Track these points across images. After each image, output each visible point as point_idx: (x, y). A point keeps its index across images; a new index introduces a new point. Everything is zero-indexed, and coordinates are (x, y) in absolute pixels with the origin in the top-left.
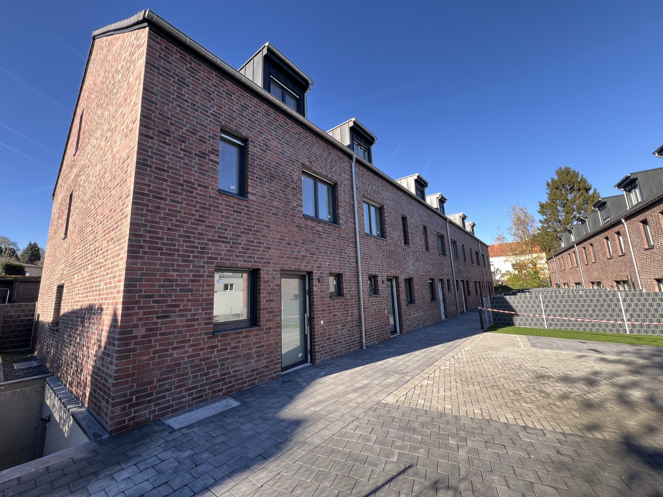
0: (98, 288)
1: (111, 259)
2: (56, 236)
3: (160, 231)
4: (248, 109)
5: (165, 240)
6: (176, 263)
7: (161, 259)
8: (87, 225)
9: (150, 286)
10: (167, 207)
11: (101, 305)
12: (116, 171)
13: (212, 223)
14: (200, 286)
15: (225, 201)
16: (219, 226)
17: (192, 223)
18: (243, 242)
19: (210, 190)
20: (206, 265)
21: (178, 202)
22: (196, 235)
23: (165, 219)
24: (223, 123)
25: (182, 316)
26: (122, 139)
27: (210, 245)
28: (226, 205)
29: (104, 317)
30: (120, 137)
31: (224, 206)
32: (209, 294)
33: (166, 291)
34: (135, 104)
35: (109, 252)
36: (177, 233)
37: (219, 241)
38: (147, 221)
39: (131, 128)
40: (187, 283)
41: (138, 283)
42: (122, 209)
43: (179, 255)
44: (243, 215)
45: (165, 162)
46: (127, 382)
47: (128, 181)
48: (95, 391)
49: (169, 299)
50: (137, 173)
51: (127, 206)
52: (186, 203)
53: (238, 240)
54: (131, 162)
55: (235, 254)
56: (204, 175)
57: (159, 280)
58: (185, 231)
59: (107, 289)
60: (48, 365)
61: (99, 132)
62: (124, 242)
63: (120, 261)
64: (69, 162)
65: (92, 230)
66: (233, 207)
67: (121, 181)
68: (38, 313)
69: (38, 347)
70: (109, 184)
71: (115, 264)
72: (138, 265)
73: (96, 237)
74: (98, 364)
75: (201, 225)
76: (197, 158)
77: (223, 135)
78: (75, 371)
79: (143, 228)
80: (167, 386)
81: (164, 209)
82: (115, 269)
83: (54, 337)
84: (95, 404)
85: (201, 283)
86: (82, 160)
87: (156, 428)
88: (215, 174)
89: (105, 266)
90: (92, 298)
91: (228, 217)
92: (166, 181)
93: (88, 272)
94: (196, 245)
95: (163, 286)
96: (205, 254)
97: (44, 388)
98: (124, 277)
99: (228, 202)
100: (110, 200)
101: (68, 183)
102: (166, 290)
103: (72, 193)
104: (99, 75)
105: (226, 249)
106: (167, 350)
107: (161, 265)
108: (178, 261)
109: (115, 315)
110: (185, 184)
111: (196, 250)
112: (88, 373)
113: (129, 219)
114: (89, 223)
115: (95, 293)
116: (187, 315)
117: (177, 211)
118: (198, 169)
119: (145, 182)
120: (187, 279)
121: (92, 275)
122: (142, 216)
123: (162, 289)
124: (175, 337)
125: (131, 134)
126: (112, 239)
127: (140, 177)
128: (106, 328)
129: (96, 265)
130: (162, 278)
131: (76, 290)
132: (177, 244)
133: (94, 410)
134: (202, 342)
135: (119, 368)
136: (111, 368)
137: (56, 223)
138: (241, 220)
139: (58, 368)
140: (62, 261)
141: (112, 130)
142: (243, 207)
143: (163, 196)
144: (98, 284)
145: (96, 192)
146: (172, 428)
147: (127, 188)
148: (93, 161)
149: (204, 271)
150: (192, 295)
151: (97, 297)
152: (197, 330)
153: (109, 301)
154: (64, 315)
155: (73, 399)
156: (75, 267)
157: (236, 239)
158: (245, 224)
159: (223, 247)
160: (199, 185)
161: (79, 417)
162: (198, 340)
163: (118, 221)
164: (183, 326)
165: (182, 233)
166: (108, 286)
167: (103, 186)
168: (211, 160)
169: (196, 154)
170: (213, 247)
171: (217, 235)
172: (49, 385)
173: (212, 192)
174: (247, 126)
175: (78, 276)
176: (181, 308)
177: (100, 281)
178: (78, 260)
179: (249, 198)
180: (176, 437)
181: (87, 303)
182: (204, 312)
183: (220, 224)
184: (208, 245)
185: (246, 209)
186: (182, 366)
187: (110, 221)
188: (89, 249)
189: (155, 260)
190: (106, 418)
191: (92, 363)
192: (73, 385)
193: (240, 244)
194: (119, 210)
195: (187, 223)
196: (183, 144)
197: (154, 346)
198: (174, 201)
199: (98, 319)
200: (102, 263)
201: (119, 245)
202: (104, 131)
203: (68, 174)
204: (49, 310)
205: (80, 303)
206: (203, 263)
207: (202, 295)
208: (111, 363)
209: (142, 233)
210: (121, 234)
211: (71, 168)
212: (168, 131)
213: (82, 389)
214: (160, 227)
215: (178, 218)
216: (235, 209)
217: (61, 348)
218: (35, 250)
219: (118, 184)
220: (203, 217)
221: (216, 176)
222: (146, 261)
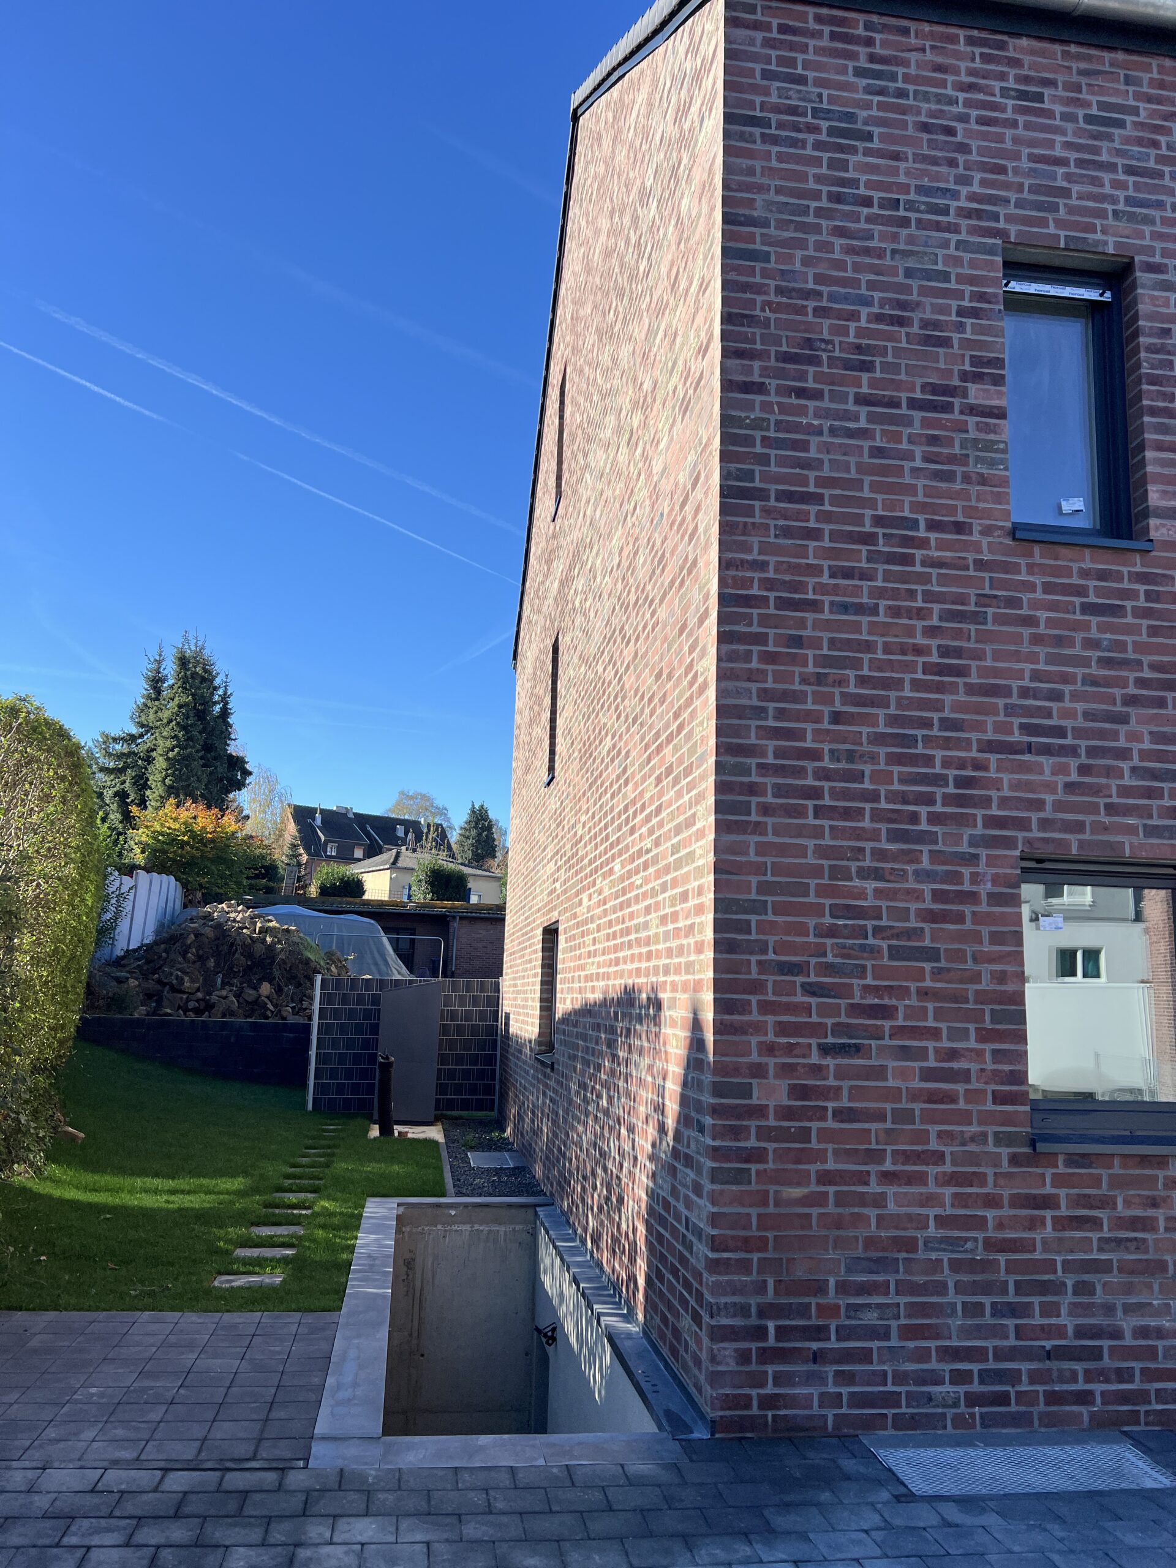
0: (643, 934)
1: (670, 839)
2: (529, 777)
3: (809, 727)
4: (1121, 124)
5: (827, 758)
6: (868, 845)
7: (818, 833)
8: (602, 731)
9: (792, 928)
10: (826, 635)
11: (654, 990)
12: (666, 538)
13: (996, 672)
14: (962, 937)
15: (1043, 569)
16: (1026, 683)
17: (917, 685)
18: (1136, 746)
19: (976, 537)
20: (983, 853)
21: (860, 609)
22: (935, 732)
23: (820, 679)
24: (1013, 230)
25: (905, 1053)
26: (674, 421)
27: (993, 766)
28: (1048, 588)
29: (667, 1030)
30: (667, 419)
31: (1039, 595)
32: (1004, 972)
33: (844, 952)
34: (704, 287)
35: (664, 814)
36: (865, 730)
37: (1029, 748)
38: (764, 694)
39: (698, 375)
40: (913, 924)
41: (753, 918)
42: (690, 667)
43: (877, 815)
44: (1129, 620)
45: (807, 464)
46: (744, 1266)
47: (701, 563)
48: (660, 1277)
49: (855, 981)
50: (726, 529)
51: (703, 653)
52: (890, 607)
53: (1115, 736)
54: (706, 493)
55: (1102, 801)
56: (949, 477)
57: (818, 910)
58: (893, 720)
59: (667, 936)
60: (538, 1170)
61: (610, 420)
62: (702, 777)
63: (697, 840)
64: (543, 544)
65: (614, 746)
66: (1081, 591)
67: (681, 569)
68: (506, 1009)
69: (513, 1111)
70: (649, 587)
71: (683, 852)
72: (746, 853)
73: (625, 771)
74: (661, 1188)
75: (952, 688)
76: (917, 415)
77: (1016, 286)
78: (603, 1201)
79: (754, 723)
80: (870, 1318)
81: (816, 643)
82: (685, 870)
83: (546, 1086)
84: (665, 1320)
85: (968, 925)
86: (575, 530)
87: (849, 1464)
88: (992, 463)
89: (655, 860)
90: (629, 966)
91: (1060, 641)
92: (814, 534)
93: (612, 884)
94: (938, 770)
95: (832, 932)
96: (975, 806)
97: (534, 1235)
98: (712, 896)
99: (1057, 571)
100: (655, 639)
101: (545, 609)
102: (844, 947)
103: (557, 639)
104: (597, 232)
105: (1061, 780)
106: (862, 1178)
107: (823, 852)
108: (875, 836)
109: (696, 1025)
110: (880, 531)
111: (939, 792)
112: (639, 1213)
113: (711, 693)
114: (605, 724)
115: (636, 951)
116: (922, 1054)
117: (859, 642)
118: (927, 459)
119: (749, 557)
120: (913, 906)
121: (624, 891)
122: (749, 680)
123: (829, 942)
124: (888, 1132)
125: (699, 397)
126: (669, 771)
127: (735, 542)
128: (675, 1069)
129: (632, 859)
130: (828, 902)
131: (588, 939)
132: (867, 773)
133: (662, 1336)
134: (990, 1172)
135: (723, 1210)
136: (699, 1207)
137: (527, 739)
138: (1121, 646)
139: (563, 1182)
140: (549, 852)
141: (642, 404)
142: (1125, 585)
143: (810, 596)
144: (641, 920)
145: (615, 621)
146: (906, 1486)
147: (700, 589)
148: (602, 522)
149: (975, 878)
150: (937, 974)
151: (644, 965)
152: (965, 1117)
153: (677, 978)
154: (565, 1020)
155: (605, 1288)
156: (581, 870)
157: (1102, 734)
158: (1139, 663)
159: (1047, 771)
160: (932, 526)
161: (626, 1346)
162: (973, 1159)
163: (680, 708)
164: (914, 1096)
165: (882, 729)
166: (671, 927)
167: (633, 598)
168: (972, 410)
169: (913, 404)
170: (1006, 777)
171: (1016, 721)
172: (547, 1232)
173: (984, 541)
174: (1121, 206)
175: (590, 897)
176: (900, 1022)
177: (648, 910)
178: (585, 846)
179: (1153, 535)
180: (922, 1524)
181: (617, 982)
182: (988, 1047)
183: (1027, 675)
184: (986, 768)
185: (1142, 588)
186: (921, 1254)
187: (658, 711)
188: (612, 809)
189: (799, 836)
190: (696, 1371)
191: (644, 1179)
192: (603, 1245)
193: (1123, 754)
194: (683, 669)
195: (898, 684)
196: (865, 377)
197: (821, 1156)
198: (845, 608)
199: (652, 1037)
200: (648, 851)
201: (691, 787)
202: (624, 413)
203: (543, 583)
204: (530, 1003)
205: (602, 984)
206: (971, 844)
207: (976, 978)
208: (697, 1189)
209: (753, 740)
210: (692, 751)
211: (549, 562)
212: (809, 343)
213: (625, 1260)
214: (809, 712)
215: (866, 672)
216: (1092, 599)
217: (565, 1120)
218: (483, 829)
219: (672, 582)
220: (958, 653)
221: (999, 472)
222: (770, 838)
